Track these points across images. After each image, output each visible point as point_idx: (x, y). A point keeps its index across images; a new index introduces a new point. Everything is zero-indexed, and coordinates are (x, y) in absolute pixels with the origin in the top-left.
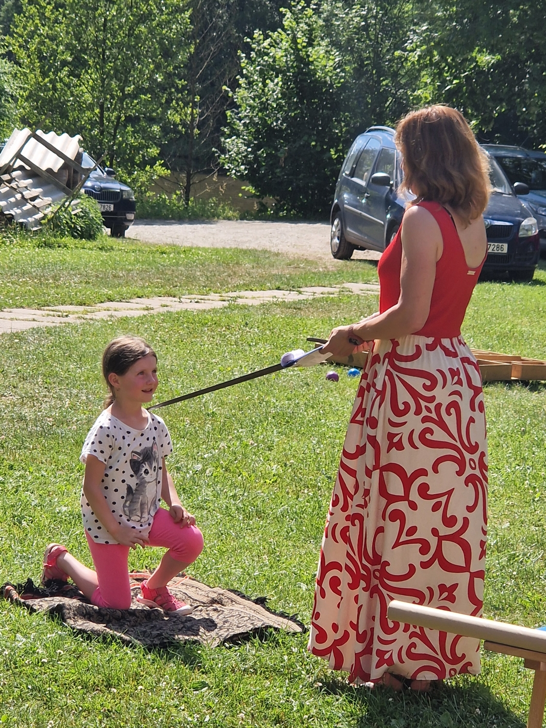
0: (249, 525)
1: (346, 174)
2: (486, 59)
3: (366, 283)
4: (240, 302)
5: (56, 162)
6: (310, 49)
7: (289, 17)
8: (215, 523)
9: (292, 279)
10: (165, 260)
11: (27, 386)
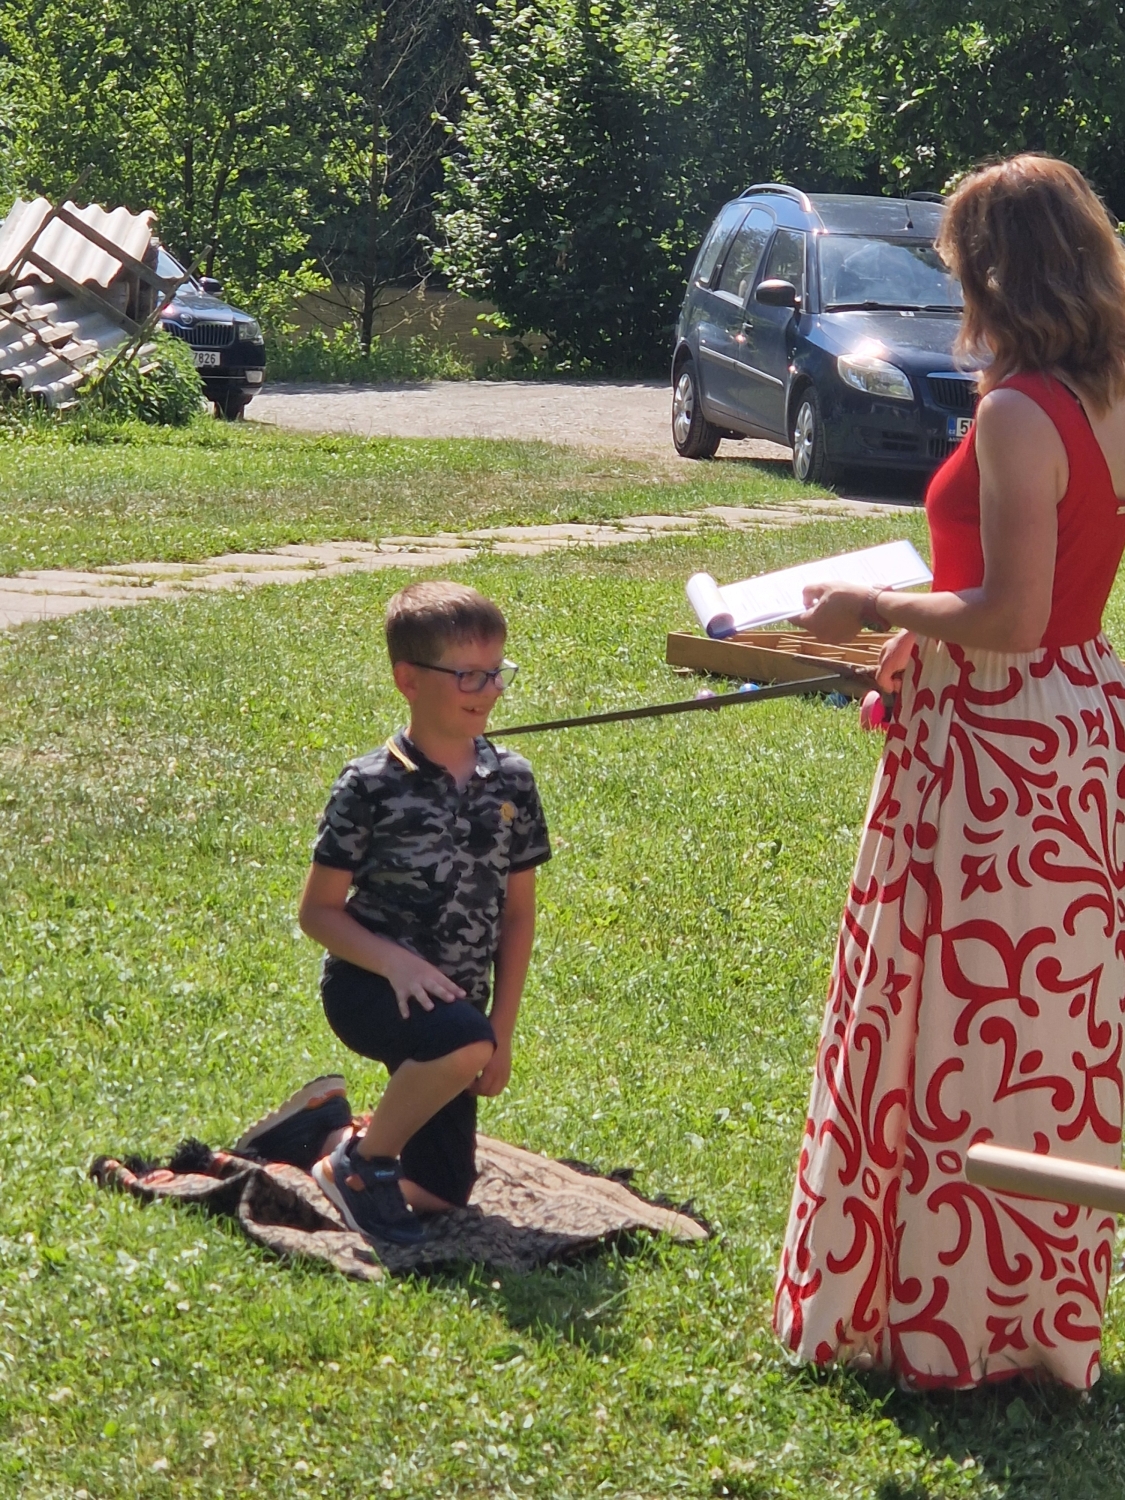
0: (570, 1013)
1: (702, 284)
2: (977, 43)
3: (753, 507)
4: (501, 548)
5: (105, 267)
6: (617, 27)
9: (602, 500)
10: (334, 465)
11: (86, 732)
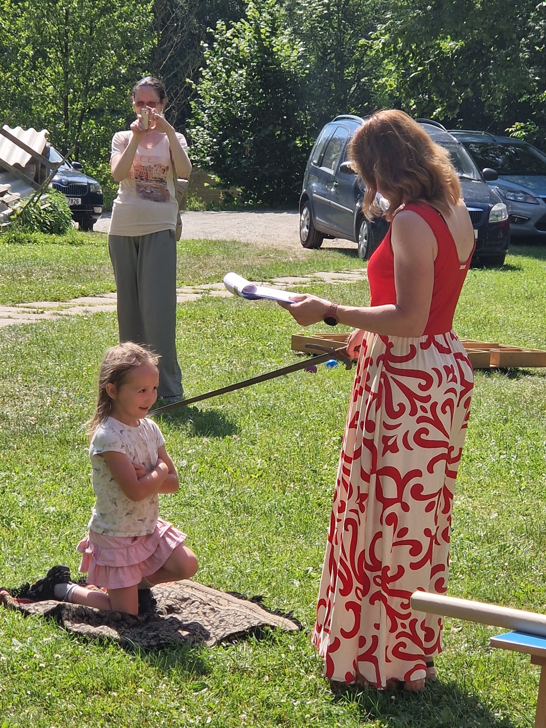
0: (237, 521)
1: (314, 163)
2: (448, 45)
3: (338, 272)
4: (214, 294)
5: (24, 157)
6: (273, 38)
7: (252, 6)
8: (203, 519)
9: (263, 269)
11: (7, 384)
